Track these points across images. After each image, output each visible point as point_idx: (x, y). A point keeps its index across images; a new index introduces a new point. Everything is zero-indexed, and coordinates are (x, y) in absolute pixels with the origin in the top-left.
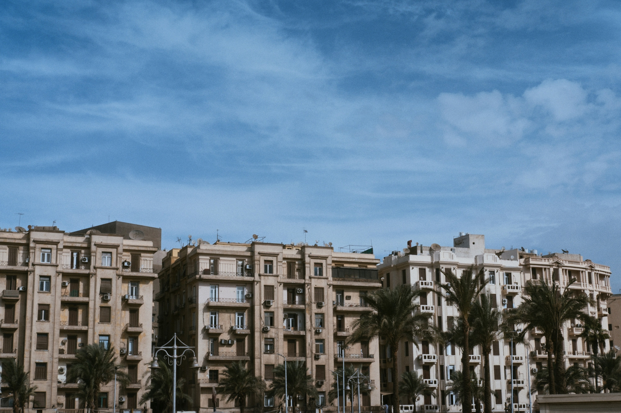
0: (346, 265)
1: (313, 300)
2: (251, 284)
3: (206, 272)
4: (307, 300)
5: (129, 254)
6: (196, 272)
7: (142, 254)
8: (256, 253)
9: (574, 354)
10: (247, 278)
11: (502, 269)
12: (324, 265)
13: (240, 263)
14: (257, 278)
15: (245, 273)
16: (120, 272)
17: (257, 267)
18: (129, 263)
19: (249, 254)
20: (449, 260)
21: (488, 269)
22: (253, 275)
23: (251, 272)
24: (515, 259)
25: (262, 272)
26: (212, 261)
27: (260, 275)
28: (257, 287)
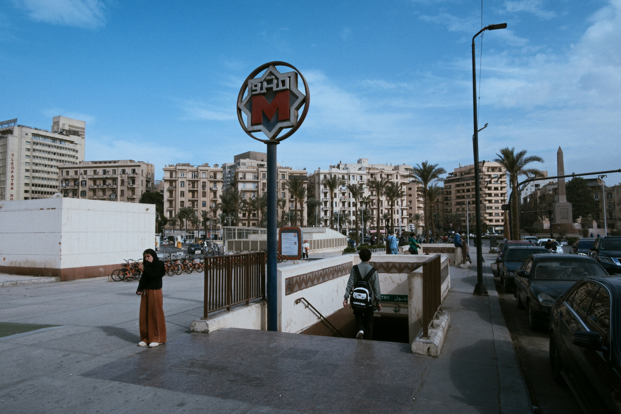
0: (295, 175)
1: (281, 188)
2: (258, 182)
3: (241, 178)
4: (279, 188)
5: (212, 173)
6: (238, 179)
7: (217, 173)
8: (259, 171)
9: (402, 207)
10: (256, 180)
11: (358, 174)
12: (285, 175)
13: (254, 175)
14: (259, 180)
15: (256, 178)
16: (209, 179)
17: (259, 176)
18: (212, 176)
19: (257, 171)
20: (336, 172)
21: (352, 175)
22: (258, 179)
23: (258, 178)
24: (365, 170)
25: (262, 178)
26: (243, 174)
27: (261, 179)
28: (259, 183)
